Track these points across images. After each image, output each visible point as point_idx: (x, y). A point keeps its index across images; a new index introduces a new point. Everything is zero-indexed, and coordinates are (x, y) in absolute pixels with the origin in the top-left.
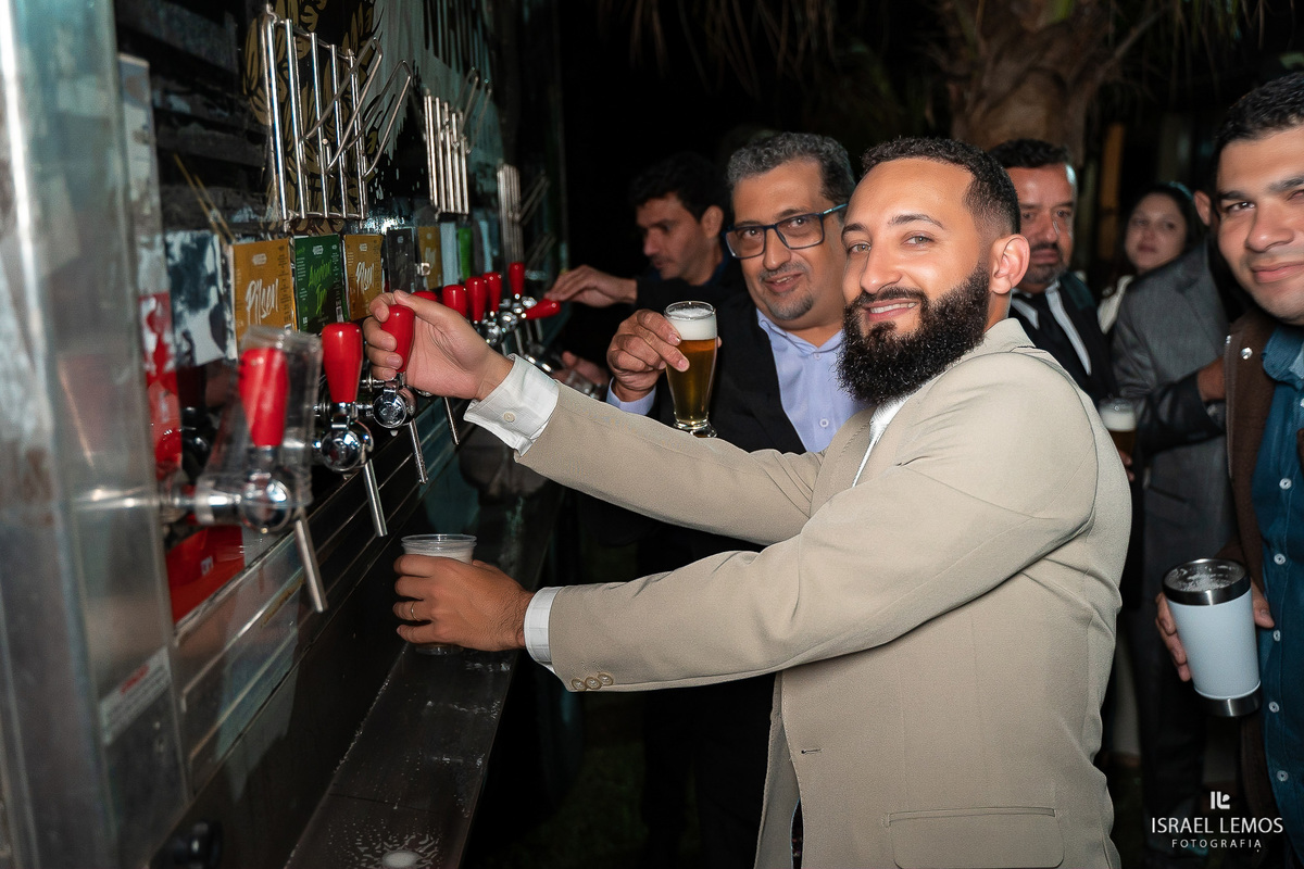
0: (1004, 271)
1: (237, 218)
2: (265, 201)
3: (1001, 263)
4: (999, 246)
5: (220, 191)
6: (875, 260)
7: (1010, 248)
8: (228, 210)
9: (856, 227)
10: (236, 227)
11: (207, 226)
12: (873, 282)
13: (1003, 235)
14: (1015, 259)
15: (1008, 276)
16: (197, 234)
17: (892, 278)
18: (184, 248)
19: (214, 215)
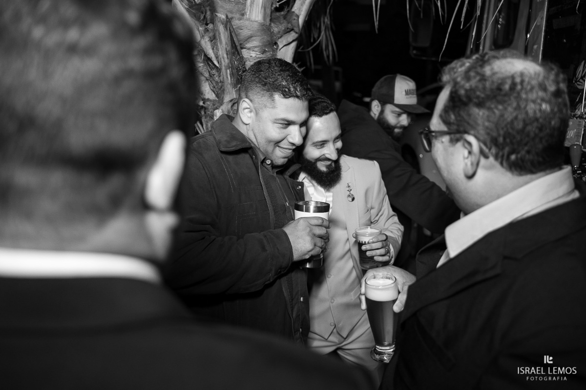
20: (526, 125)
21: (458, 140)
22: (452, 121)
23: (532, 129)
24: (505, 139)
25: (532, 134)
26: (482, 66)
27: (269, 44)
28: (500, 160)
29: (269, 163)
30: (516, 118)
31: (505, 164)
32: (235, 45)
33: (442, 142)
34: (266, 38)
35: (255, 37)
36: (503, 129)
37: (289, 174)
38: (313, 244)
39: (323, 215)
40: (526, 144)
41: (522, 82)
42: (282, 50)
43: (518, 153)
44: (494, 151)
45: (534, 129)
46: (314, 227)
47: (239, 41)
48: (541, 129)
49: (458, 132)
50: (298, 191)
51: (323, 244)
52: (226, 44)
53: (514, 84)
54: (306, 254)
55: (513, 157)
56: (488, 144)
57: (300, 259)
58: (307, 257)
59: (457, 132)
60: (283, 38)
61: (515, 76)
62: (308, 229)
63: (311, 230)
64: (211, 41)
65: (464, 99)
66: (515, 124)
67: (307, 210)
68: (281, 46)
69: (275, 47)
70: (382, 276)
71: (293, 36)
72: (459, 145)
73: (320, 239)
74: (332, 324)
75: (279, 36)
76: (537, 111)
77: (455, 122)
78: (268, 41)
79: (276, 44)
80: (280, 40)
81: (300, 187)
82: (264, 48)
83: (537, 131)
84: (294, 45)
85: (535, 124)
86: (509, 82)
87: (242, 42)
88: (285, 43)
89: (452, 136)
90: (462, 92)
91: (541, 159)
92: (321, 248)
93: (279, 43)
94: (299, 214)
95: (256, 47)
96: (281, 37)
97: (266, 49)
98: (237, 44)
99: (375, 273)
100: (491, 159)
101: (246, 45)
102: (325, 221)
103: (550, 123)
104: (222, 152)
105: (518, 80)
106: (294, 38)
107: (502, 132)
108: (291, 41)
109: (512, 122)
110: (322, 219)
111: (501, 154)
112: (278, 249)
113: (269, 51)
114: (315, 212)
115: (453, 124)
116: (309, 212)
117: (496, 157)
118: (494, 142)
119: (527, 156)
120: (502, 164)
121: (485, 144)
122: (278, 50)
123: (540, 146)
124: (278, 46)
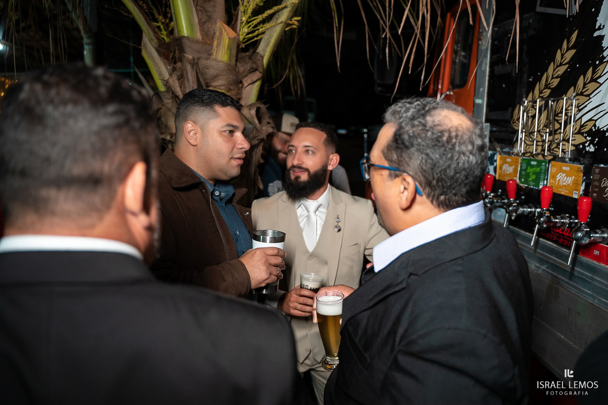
0: (332, 164)
1: (504, 150)
2: (513, 147)
3: (331, 161)
4: (331, 156)
5: (501, 145)
6: (297, 157)
7: (334, 157)
8: (502, 148)
9: (292, 146)
10: (503, 152)
11: (496, 150)
12: (296, 163)
13: (332, 154)
14: (335, 160)
15: (333, 165)
16: (494, 152)
17: (301, 163)
18: (491, 154)
19: (498, 149)
20: (456, 173)
21: (397, 176)
22: (394, 159)
23: (461, 176)
24: (437, 182)
25: (460, 180)
26: (424, 116)
27: (235, 83)
28: (431, 199)
29: (217, 195)
30: (449, 166)
31: (434, 202)
32: (201, 85)
33: (382, 175)
34: (232, 77)
35: (221, 76)
36: (437, 174)
37: (236, 201)
38: (268, 273)
39: (279, 245)
40: (454, 189)
41: (457, 136)
42: (247, 88)
43: (446, 195)
44: (427, 190)
45: (462, 177)
46: (270, 257)
47: (205, 80)
48: (467, 177)
49: (398, 170)
50: (247, 217)
51: (278, 272)
52: (193, 82)
53: (450, 138)
54: (262, 283)
55: (442, 197)
56: (423, 185)
57: (257, 287)
58: (263, 285)
59: (396, 171)
60: (248, 77)
61: (451, 130)
62: (264, 260)
63: (266, 261)
64: (179, 80)
65: (407, 144)
66: (448, 171)
67: (264, 241)
68: (246, 85)
69: (240, 85)
70: (332, 294)
71: (257, 75)
72: (398, 180)
73: (275, 268)
74: (308, 350)
75: (245, 75)
76: (466, 162)
77: (397, 161)
78: (234, 80)
79: (241, 82)
80: (245, 79)
81: (248, 213)
82: (229, 87)
83: (464, 178)
84: (258, 84)
85: (463, 172)
86: (446, 135)
87: (208, 81)
88: (249, 81)
89: (392, 172)
90: (406, 137)
91: (465, 200)
92: (277, 276)
93: (244, 82)
94: (257, 244)
95: (221, 85)
96: (246, 76)
97: (232, 88)
98: (203, 84)
99: (327, 291)
100: (424, 197)
101: (213, 84)
102: (280, 251)
103: (474, 172)
104: (175, 189)
105: (454, 134)
106: (258, 77)
107: (436, 177)
108: (255, 80)
109: (445, 170)
110: (278, 249)
111: (432, 194)
112: (237, 279)
113: (234, 90)
114: (271, 242)
115: (395, 162)
116: (266, 242)
117: (428, 196)
118: (429, 184)
119: (454, 197)
120: (432, 202)
121: (421, 184)
122: (243, 88)
123: (464, 190)
124: (243, 85)
